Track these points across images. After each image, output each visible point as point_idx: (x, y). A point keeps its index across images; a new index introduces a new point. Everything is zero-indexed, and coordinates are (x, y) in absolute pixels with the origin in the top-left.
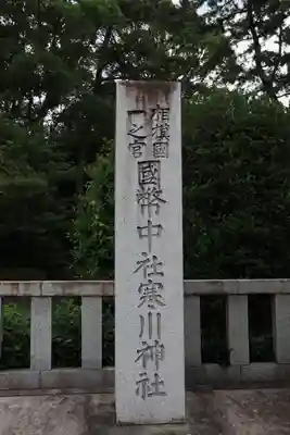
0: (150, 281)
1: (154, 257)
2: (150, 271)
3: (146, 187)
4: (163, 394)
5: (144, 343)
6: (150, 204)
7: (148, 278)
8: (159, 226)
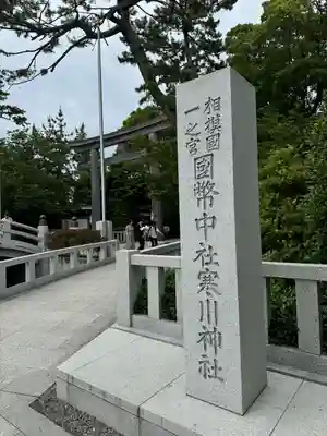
0: (207, 270)
1: (210, 247)
2: (207, 260)
3: (201, 181)
4: (221, 380)
5: (204, 327)
6: (205, 197)
7: (205, 266)
8: (214, 217)
